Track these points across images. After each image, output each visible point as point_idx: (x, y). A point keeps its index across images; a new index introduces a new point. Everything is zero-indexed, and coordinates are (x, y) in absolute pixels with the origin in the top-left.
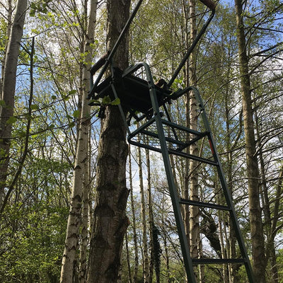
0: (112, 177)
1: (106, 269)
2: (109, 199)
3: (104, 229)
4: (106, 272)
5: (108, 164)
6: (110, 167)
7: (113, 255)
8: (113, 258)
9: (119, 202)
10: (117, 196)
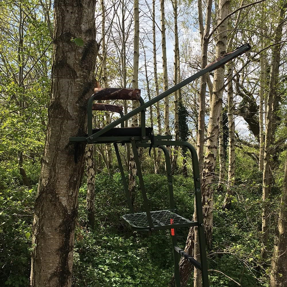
0: (72, 23)
1: (66, 144)
2: (69, 55)
3: (63, 95)
4: (67, 147)
5: (65, 5)
6: (69, 9)
7: (75, 128)
8: (77, 131)
9: (83, 59)
10: (80, 51)
